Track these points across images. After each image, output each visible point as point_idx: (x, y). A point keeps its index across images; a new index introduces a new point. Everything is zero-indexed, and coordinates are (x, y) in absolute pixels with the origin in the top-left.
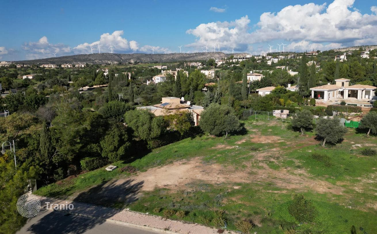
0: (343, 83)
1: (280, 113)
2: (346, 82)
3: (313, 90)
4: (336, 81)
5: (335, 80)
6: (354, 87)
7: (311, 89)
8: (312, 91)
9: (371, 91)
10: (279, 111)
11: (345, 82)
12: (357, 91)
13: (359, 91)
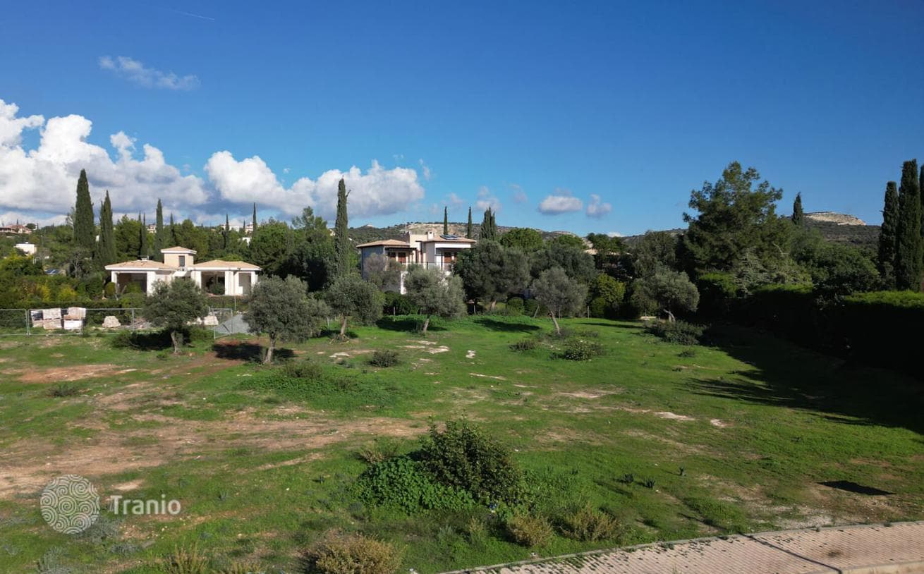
0: (182, 258)
1: (60, 316)
2: (190, 254)
3: (115, 269)
4: (163, 254)
5: (163, 251)
6: (214, 266)
7: (108, 268)
8: (113, 273)
9: (253, 275)
10: (56, 312)
11: (186, 256)
12: (223, 273)
13: (227, 274)
